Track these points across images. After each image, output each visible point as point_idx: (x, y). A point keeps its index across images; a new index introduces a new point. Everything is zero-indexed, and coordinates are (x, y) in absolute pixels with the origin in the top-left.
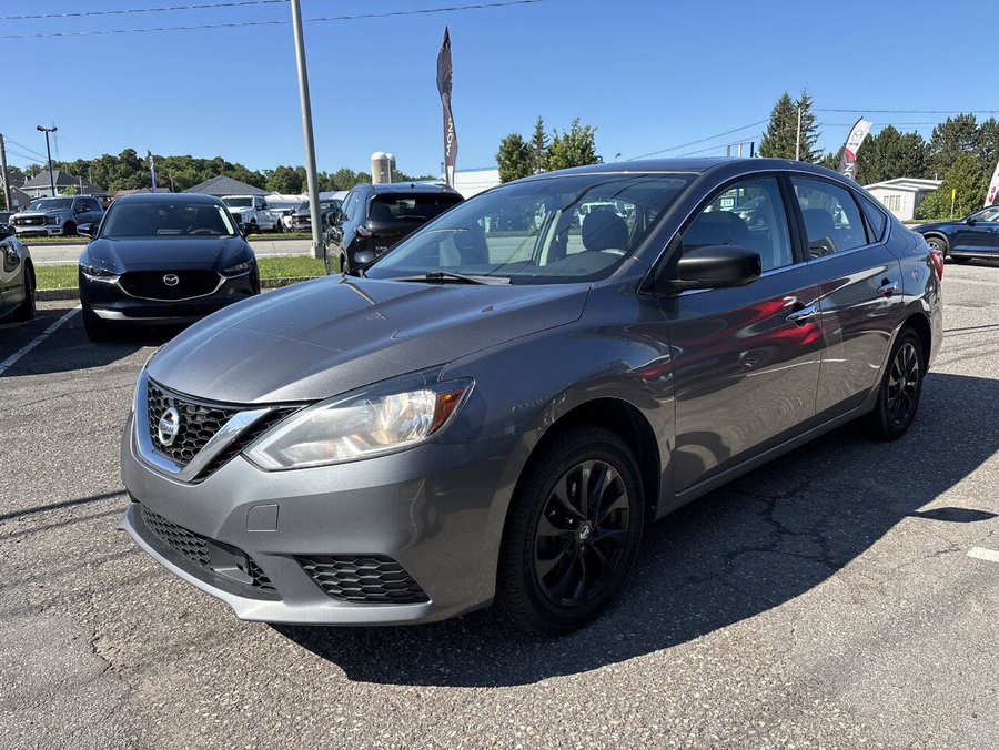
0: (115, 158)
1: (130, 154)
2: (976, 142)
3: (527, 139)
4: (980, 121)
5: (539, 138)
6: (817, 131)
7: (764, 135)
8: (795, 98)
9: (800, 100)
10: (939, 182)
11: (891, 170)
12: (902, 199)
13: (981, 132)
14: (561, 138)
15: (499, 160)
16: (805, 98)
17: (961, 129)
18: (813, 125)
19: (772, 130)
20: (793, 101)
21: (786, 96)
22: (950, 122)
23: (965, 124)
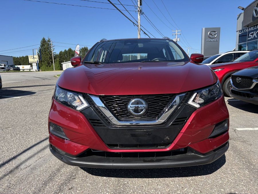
4: (89, 49)
7: (39, 47)
8: (47, 39)
19: (41, 46)
20: (46, 39)
21: (44, 38)
22: (82, 48)
23: (86, 49)
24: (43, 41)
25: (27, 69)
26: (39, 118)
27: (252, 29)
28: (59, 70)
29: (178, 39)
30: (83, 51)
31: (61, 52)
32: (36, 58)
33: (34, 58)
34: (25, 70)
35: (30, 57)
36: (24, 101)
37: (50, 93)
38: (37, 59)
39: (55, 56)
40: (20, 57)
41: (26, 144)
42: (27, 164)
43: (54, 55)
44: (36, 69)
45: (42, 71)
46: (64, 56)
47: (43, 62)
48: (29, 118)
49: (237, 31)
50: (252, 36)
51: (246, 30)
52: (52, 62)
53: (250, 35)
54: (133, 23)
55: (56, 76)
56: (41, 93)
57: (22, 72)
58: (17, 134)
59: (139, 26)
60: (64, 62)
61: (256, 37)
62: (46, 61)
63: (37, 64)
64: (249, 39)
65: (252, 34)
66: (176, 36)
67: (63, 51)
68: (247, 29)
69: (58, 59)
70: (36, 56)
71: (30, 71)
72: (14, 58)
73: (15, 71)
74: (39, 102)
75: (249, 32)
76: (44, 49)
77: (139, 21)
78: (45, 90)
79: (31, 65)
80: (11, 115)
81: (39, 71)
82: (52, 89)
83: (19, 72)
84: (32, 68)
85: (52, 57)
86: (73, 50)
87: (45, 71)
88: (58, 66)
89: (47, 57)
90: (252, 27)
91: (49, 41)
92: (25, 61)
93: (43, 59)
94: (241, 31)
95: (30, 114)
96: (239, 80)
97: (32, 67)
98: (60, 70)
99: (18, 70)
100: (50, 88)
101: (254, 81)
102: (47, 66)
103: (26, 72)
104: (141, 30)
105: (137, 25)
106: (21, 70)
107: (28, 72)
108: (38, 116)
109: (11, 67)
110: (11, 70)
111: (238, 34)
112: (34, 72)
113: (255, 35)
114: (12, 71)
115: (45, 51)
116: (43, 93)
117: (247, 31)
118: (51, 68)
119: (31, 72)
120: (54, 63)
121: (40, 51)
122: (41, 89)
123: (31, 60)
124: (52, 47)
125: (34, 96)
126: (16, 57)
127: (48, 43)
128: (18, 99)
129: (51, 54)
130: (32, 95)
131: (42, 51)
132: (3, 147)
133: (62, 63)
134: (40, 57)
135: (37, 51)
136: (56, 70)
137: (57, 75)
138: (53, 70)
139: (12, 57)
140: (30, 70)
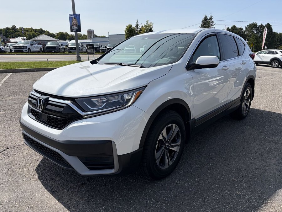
0: (10, 28)
1: (14, 27)
3: (134, 26)
5: (137, 26)
6: (214, 26)
7: (200, 27)
9: (210, 17)
10: (247, 41)
13: (259, 27)
14: (143, 26)
15: (125, 32)
16: (211, 17)
17: (253, 27)
18: (213, 24)
24: (206, 19)
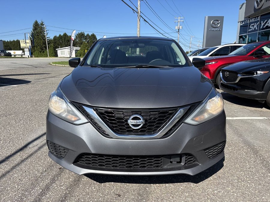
2: (86, 39)
4: (86, 34)
7: (32, 31)
8: (39, 22)
10: (80, 48)
11: (67, 44)
12: (65, 52)
13: (86, 36)
17: (82, 36)
19: (34, 30)
21: (36, 21)
22: (79, 34)
23: (83, 34)
24: (36, 24)
25: (19, 55)
26: (39, 106)
27: (253, 20)
28: (53, 56)
29: (181, 27)
30: (79, 37)
31: (55, 37)
32: (28, 43)
33: (26, 43)
34: (16, 56)
35: (22, 41)
36: (22, 89)
37: (47, 81)
38: (29, 45)
39: (49, 41)
40: (10, 41)
41: (31, 128)
42: (35, 144)
43: (48, 39)
44: (29, 55)
45: (35, 57)
46: (59, 41)
47: (36, 48)
48: (29, 106)
49: (238, 22)
50: (252, 27)
51: (247, 21)
52: (46, 47)
53: (251, 27)
54: (133, 9)
55: (51, 63)
56: (37, 82)
57: (13, 58)
58: (20, 120)
59: (139, 13)
60: (59, 48)
61: (257, 29)
62: (39, 46)
63: (29, 49)
64: (249, 30)
65: (253, 26)
66: (179, 24)
67: (58, 36)
68: (249, 20)
69: (52, 45)
70: (28, 41)
71: (22, 57)
72: (4, 42)
73: (6, 57)
74: (36, 91)
75: (251, 23)
76: (37, 33)
77: (139, 8)
78: (41, 79)
79: (23, 50)
80: (12, 103)
81: (31, 57)
82: (48, 78)
83: (10, 58)
84: (24, 54)
85: (46, 42)
86: (69, 35)
87: (38, 57)
88: (52, 52)
89: (40, 42)
90: (253, 18)
91: (42, 24)
92: (16, 45)
93: (36, 44)
94: (243, 22)
95: (30, 102)
96: (227, 74)
97: (24, 52)
98: (55, 56)
99: (9, 55)
100: (46, 76)
101: (239, 75)
102: (41, 52)
103: (18, 58)
104: (141, 17)
105: (137, 11)
106: (13, 56)
107: (20, 58)
108: (38, 104)
109: (2, 52)
110: (1, 56)
111: (239, 25)
112: (27, 58)
113: (255, 26)
114: (3, 57)
115: (38, 36)
116: (40, 81)
117: (249, 23)
118: (44, 54)
119: (24, 58)
120: (48, 48)
121: (33, 35)
122: (37, 78)
123: (22, 45)
124: (45, 30)
125: (30, 85)
126: (6, 41)
127: (42, 27)
128: (15, 87)
129: (44, 38)
130: (29, 84)
131: (34, 35)
132: (9, 130)
133: (56, 49)
134: (32, 42)
135: (29, 35)
136: (51, 56)
137: (53, 63)
138: (47, 56)
139: (2, 40)
140: (22, 55)
